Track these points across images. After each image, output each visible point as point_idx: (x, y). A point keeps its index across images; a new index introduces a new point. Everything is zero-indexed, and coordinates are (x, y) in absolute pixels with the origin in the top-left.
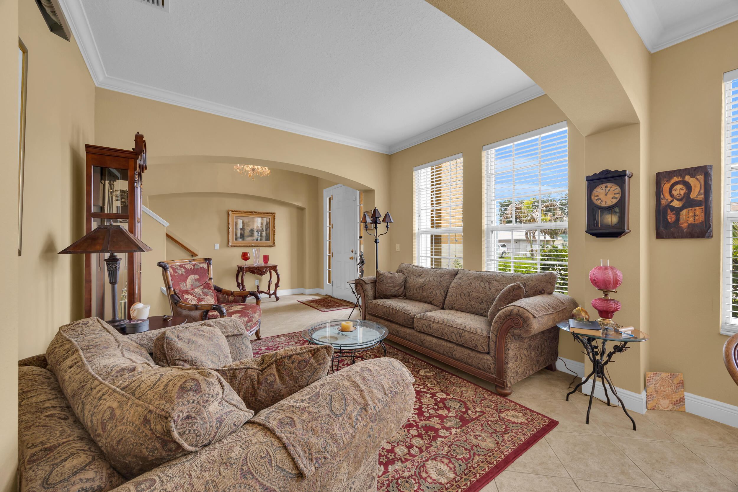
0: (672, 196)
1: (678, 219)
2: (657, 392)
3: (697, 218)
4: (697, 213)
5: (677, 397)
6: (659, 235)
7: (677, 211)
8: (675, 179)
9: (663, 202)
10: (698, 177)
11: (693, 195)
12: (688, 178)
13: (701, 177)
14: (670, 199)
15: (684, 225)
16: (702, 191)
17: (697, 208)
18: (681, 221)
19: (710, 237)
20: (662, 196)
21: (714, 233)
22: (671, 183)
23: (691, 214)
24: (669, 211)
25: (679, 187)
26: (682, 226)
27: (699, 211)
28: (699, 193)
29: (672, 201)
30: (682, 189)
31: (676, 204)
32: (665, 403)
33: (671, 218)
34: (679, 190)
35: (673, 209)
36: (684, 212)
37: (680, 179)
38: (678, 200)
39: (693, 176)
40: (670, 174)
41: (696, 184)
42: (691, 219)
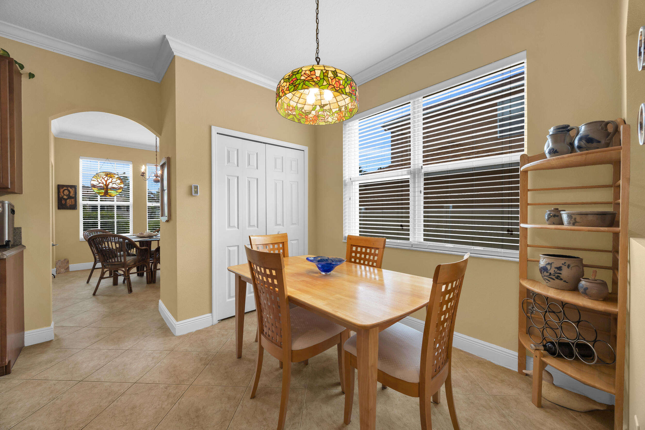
0: (64, 194)
1: (66, 203)
2: (60, 267)
3: (72, 203)
4: (73, 201)
5: (67, 267)
6: (59, 208)
7: (66, 200)
8: (65, 188)
9: (60, 196)
10: (73, 189)
11: (71, 195)
12: (69, 188)
13: (74, 189)
14: (63, 195)
15: (68, 205)
16: (74, 194)
17: (72, 199)
18: (67, 204)
19: (76, 209)
20: (60, 194)
21: (78, 208)
22: (63, 189)
23: (70, 201)
24: (63, 200)
25: (66, 191)
26: (67, 205)
27: (73, 200)
28: (73, 194)
29: (64, 196)
30: (67, 192)
31: (65, 197)
32: (63, 270)
33: (63, 202)
34: (66, 192)
35: (64, 199)
36: (68, 200)
37: (66, 188)
38: (66, 196)
39: (71, 188)
40: (63, 186)
41: (72, 191)
42: (71, 203)
